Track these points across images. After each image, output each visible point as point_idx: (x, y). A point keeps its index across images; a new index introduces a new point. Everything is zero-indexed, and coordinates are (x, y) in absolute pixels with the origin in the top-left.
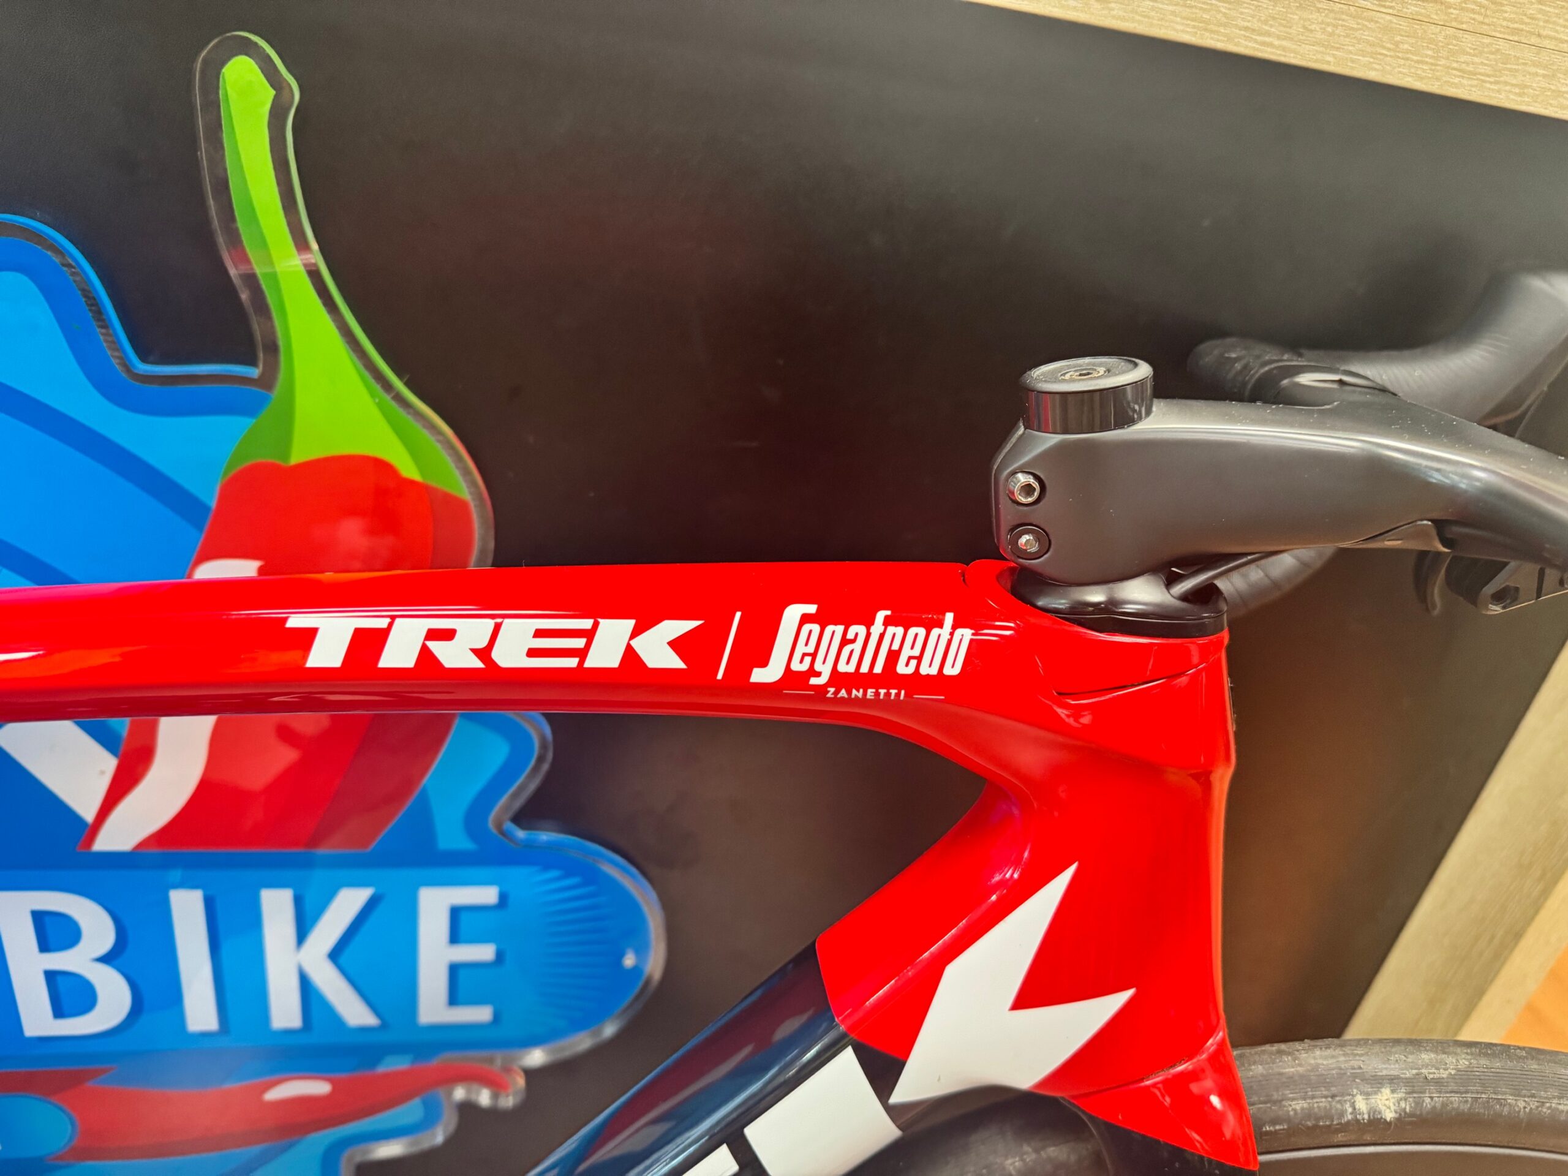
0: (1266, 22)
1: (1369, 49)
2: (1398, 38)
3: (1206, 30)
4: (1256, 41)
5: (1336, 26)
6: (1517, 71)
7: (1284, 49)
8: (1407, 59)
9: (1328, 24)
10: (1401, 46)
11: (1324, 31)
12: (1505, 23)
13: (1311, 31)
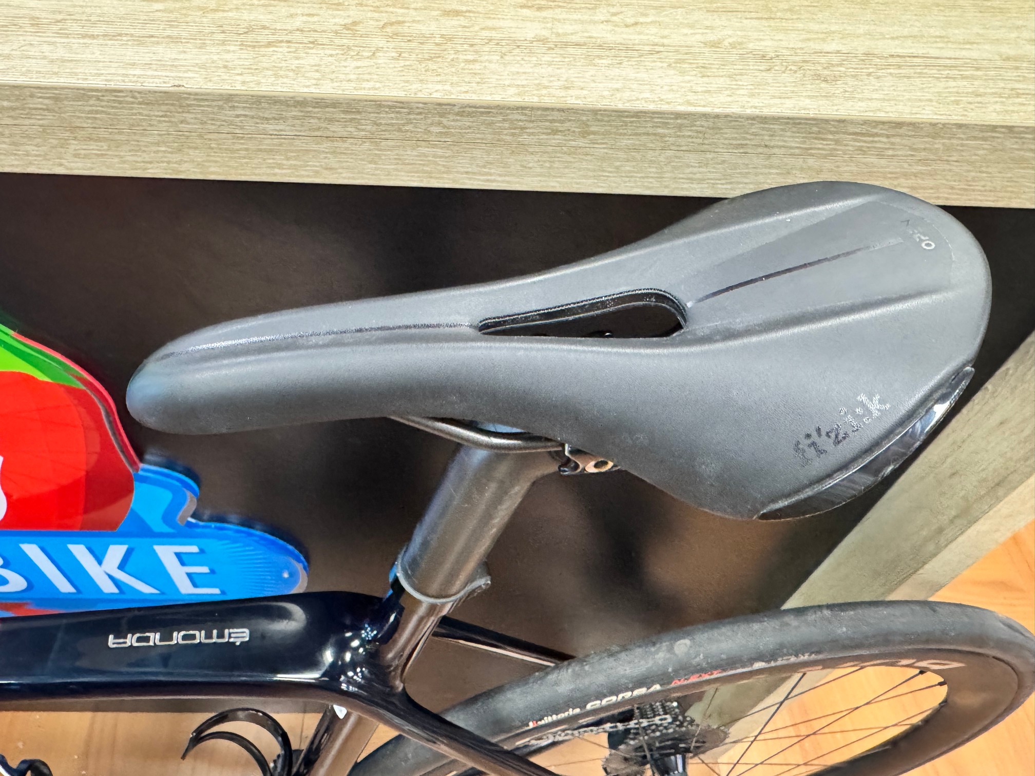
0: (484, 167)
1: (591, 174)
2: (618, 164)
3: (431, 177)
4: (479, 180)
5: (553, 162)
6: (749, 173)
7: (508, 182)
8: (632, 177)
9: (545, 162)
10: (623, 169)
11: (542, 167)
12: (726, 142)
13: (530, 168)
